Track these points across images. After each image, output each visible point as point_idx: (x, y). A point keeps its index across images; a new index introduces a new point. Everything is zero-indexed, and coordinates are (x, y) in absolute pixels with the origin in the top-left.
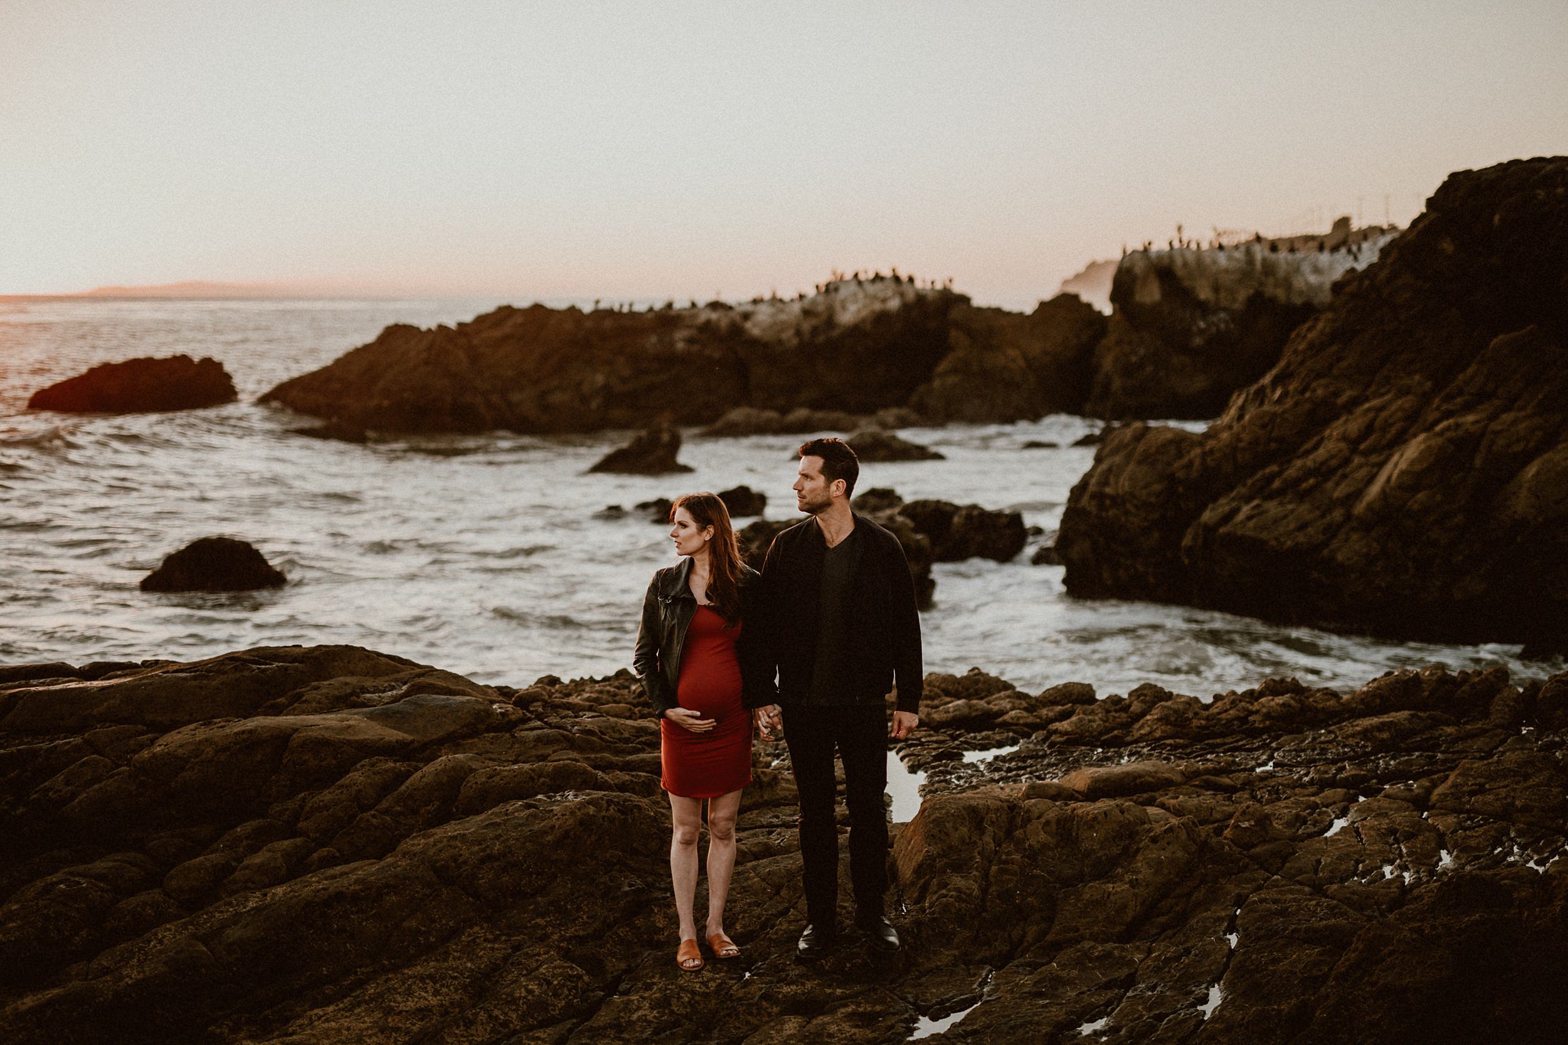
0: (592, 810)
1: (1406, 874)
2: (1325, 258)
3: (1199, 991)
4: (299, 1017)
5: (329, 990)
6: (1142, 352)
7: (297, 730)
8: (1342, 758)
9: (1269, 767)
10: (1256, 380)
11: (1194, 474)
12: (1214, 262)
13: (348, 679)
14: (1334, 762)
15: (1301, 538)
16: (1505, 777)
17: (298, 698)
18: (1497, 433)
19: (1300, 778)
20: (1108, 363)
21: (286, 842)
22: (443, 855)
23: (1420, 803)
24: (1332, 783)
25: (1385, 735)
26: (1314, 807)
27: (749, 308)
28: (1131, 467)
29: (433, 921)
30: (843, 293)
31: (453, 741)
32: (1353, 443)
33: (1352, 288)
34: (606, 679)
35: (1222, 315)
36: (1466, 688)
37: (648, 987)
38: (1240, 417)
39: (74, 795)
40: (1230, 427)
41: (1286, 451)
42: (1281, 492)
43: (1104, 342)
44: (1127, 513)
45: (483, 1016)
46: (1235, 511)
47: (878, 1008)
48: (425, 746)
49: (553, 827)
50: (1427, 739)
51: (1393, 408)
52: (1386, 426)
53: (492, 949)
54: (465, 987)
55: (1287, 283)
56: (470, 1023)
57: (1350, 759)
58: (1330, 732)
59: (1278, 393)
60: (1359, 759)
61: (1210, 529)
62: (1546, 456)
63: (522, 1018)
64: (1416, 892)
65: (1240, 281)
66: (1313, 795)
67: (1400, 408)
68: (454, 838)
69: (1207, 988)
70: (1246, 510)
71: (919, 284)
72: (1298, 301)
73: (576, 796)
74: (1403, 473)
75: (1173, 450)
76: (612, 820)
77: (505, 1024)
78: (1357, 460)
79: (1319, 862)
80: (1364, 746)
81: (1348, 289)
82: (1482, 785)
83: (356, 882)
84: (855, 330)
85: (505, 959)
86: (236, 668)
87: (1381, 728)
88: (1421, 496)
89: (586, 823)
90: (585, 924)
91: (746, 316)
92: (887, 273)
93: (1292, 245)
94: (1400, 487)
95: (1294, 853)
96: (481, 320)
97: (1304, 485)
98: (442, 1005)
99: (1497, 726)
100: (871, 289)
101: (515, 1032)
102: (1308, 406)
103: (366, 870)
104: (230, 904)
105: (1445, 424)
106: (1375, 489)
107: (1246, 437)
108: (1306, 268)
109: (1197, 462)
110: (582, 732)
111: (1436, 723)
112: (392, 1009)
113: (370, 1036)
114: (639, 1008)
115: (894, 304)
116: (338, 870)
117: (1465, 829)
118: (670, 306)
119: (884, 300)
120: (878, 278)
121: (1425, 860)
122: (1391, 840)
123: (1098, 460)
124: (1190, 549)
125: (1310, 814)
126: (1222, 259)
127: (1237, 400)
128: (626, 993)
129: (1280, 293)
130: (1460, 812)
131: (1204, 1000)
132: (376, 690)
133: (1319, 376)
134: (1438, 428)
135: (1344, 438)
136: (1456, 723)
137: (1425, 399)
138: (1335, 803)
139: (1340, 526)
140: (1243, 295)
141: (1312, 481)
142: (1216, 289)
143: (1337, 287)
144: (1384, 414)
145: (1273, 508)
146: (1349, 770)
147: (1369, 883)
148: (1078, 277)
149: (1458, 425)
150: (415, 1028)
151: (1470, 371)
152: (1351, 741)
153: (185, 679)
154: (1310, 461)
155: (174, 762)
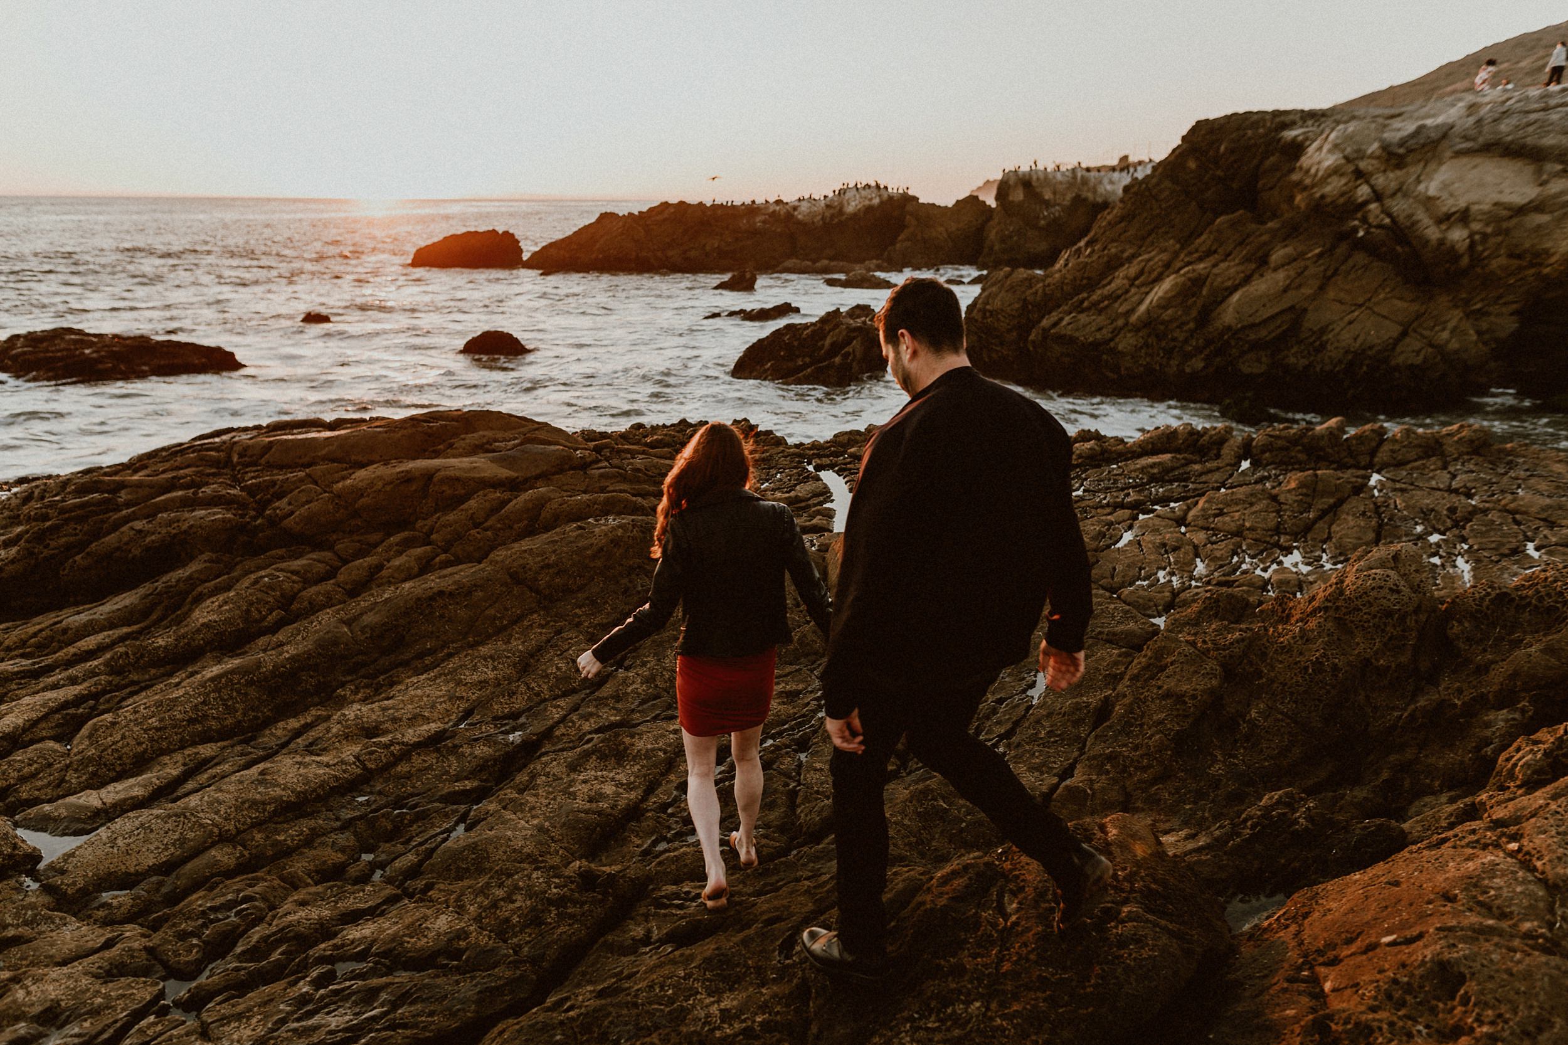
0: (620, 532)
1: (1174, 579)
2: (1116, 175)
3: (1030, 679)
4: (399, 683)
5: (428, 660)
6: (1011, 229)
7: (439, 470)
8: (1128, 487)
9: (1080, 493)
10: (1075, 244)
11: (1038, 298)
12: (1054, 177)
13: (486, 433)
14: (1122, 489)
15: (1098, 336)
16: (1237, 504)
17: (451, 446)
18: (1216, 275)
19: (1100, 502)
20: (992, 235)
21: (419, 550)
22: (515, 564)
23: (1181, 521)
24: (1122, 506)
25: (1155, 471)
26: (1110, 524)
27: (797, 204)
28: (1003, 294)
29: (506, 609)
30: (848, 195)
31: (544, 477)
32: (1132, 281)
33: (1135, 189)
34: (673, 425)
35: (1057, 208)
36: (1206, 438)
37: (644, 664)
38: (1066, 265)
39: (292, 513)
40: (1060, 271)
41: (1092, 286)
42: (1088, 309)
43: (991, 223)
44: (998, 320)
45: (523, 688)
46: (1061, 319)
47: (801, 686)
48: (526, 480)
49: (592, 545)
50: (1182, 474)
51: (1156, 259)
52: (1152, 270)
53: (541, 633)
54: (515, 665)
55: (1094, 190)
56: (512, 694)
57: (1134, 487)
58: (1119, 467)
59: (1088, 251)
60: (1139, 487)
61: (1045, 331)
62: (1244, 289)
63: (551, 689)
64: (1182, 596)
65: (1068, 188)
66: (1109, 514)
67: (1160, 260)
68: (525, 551)
69: (1035, 676)
70: (1067, 319)
71: (890, 190)
72: (1099, 200)
73: (614, 520)
74: (1160, 298)
75: (1027, 284)
76: (634, 538)
77: (538, 694)
78: (1133, 290)
79: (1114, 569)
80: (1141, 479)
81: (1133, 190)
82: (1221, 510)
83: (455, 583)
84: (855, 216)
85: (548, 641)
86: (413, 426)
87: (1153, 466)
88: (1170, 312)
89: (616, 542)
90: (608, 614)
91: (795, 208)
92: (873, 184)
93: (1099, 170)
94: (1159, 306)
95: (1098, 561)
96: (651, 210)
97: (1102, 305)
98: (497, 679)
99: (1228, 465)
100: (863, 193)
101: (545, 700)
102: (1106, 259)
103: (465, 573)
104: (373, 595)
105: (1186, 269)
106: (1143, 308)
107: (1069, 277)
108: (1106, 181)
109: (1040, 291)
110: (632, 470)
111: (1190, 462)
112: (461, 680)
113: (441, 703)
114: (634, 682)
115: (876, 201)
116: (450, 570)
117: (1212, 543)
118: (753, 202)
119: (871, 199)
120: (868, 186)
121: (1186, 568)
122: (1163, 551)
123: (983, 290)
124: (1033, 342)
125: (1108, 530)
126: (1059, 176)
127: (1065, 255)
128: (627, 669)
129: (1090, 196)
130: (1208, 529)
131: (1032, 685)
132: (505, 440)
133: (1113, 241)
134: (1182, 272)
135: (1126, 277)
136: (1200, 462)
137: (1176, 254)
138: (1124, 521)
139: (1121, 329)
140: (1069, 196)
141: (1106, 303)
142: (1055, 193)
143: (1126, 189)
144: (1151, 263)
145: (1083, 318)
146: (1133, 496)
147: (1149, 586)
148: (979, 188)
149: (1194, 270)
150: (474, 697)
151: (1203, 237)
152: (1133, 475)
153: (380, 432)
154: (1107, 290)
155: (358, 492)
